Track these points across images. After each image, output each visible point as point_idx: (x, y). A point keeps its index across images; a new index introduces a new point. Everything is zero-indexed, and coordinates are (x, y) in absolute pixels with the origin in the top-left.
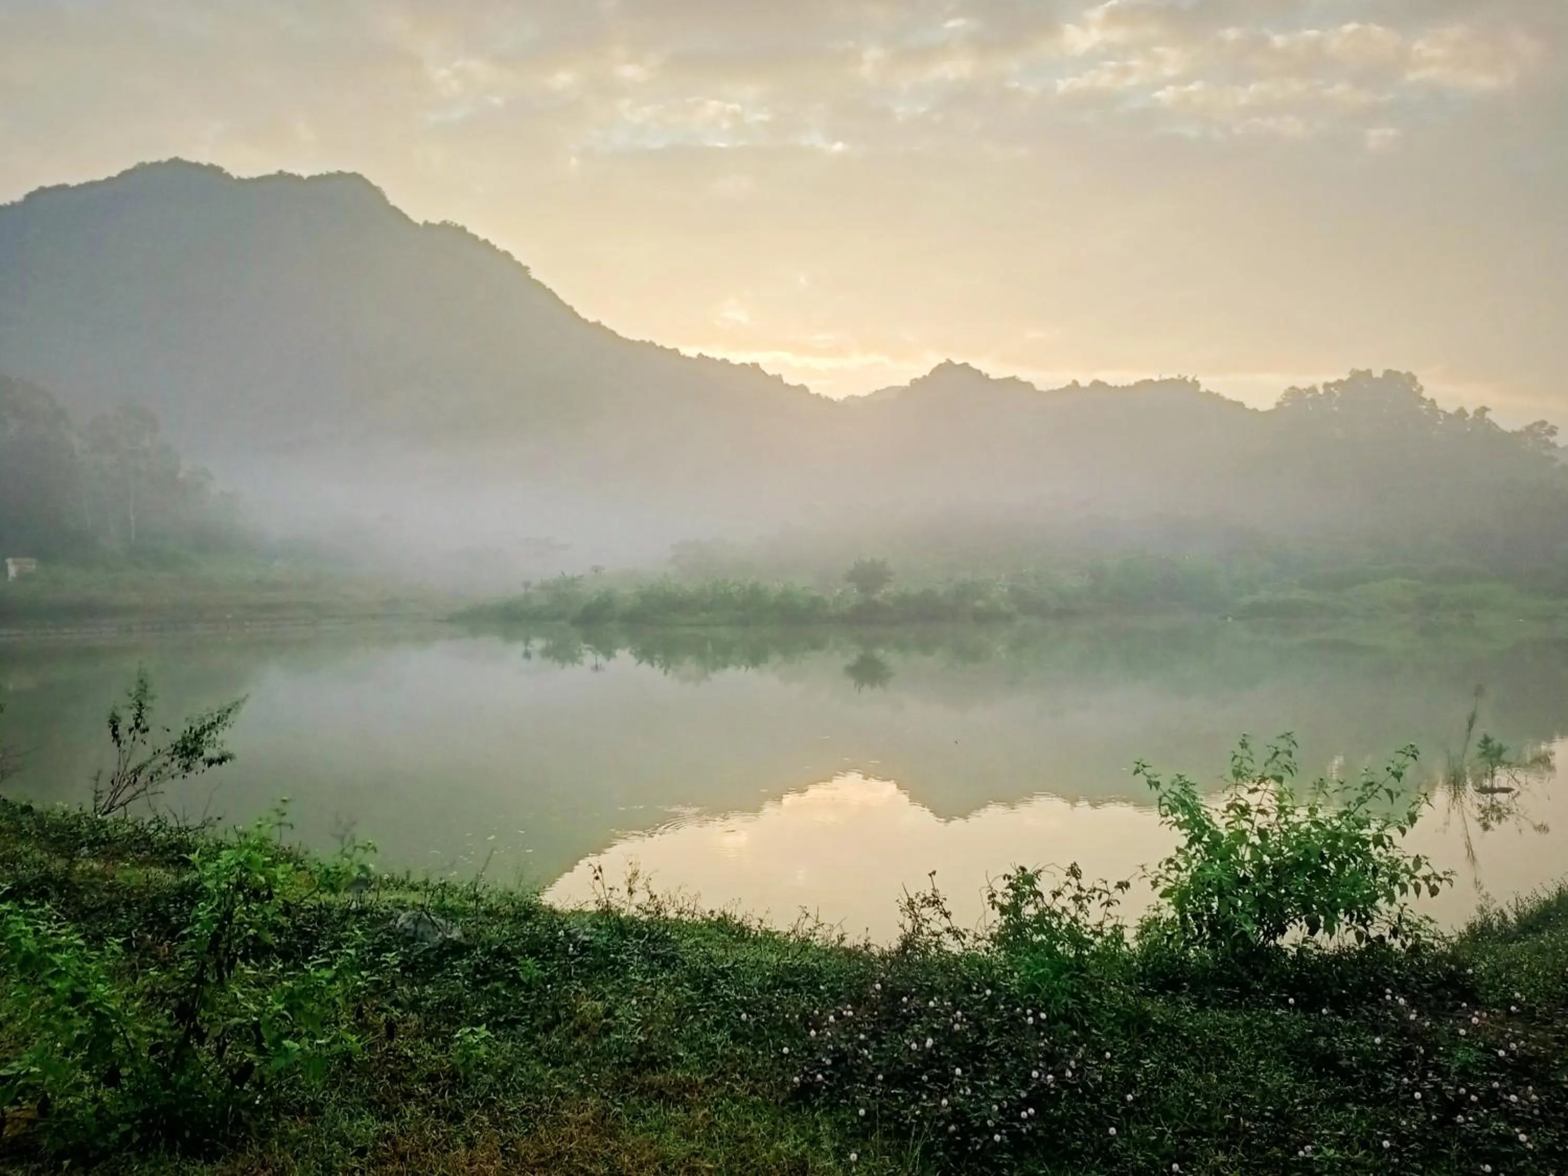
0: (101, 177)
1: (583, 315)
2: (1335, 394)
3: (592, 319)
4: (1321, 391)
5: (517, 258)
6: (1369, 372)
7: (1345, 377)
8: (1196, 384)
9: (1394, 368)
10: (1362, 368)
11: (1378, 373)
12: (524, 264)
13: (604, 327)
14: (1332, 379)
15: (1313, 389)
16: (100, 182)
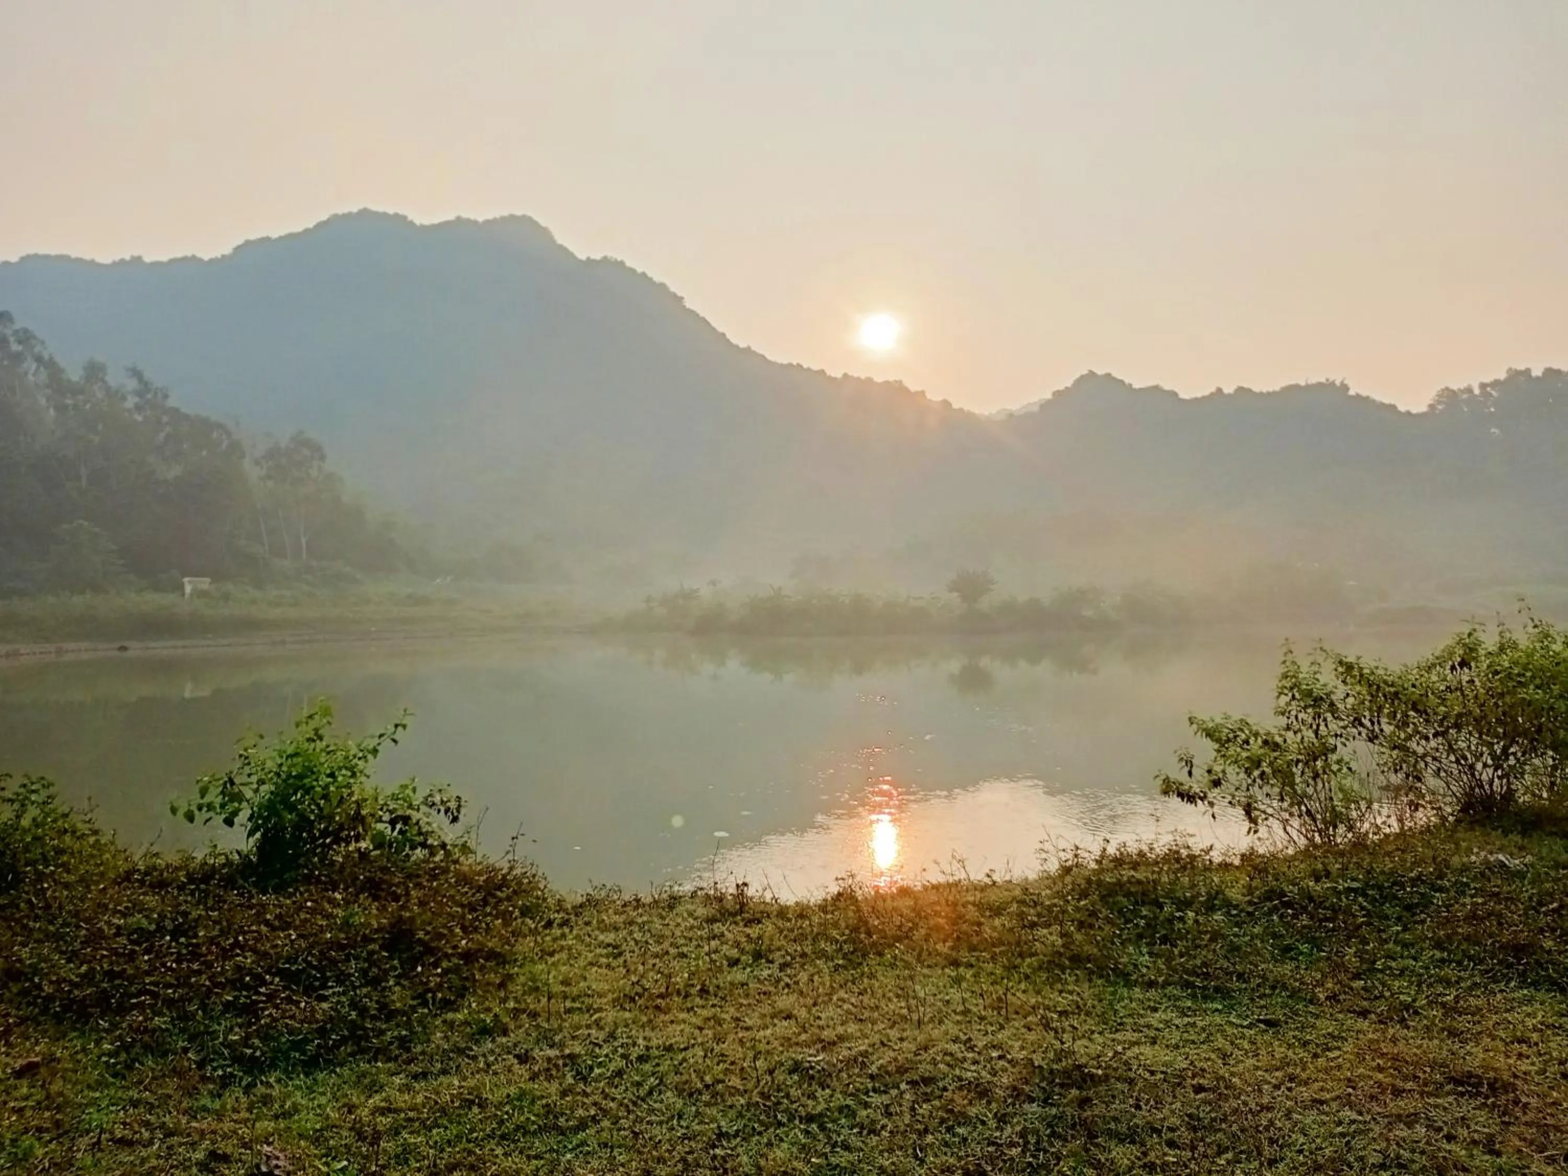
0: (299, 229)
1: (734, 341)
2: (1491, 395)
3: (742, 345)
4: (1477, 391)
5: (673, 289)
6: (1528, 371)
7: (1502, 376)
8: (1345, 388)
9: (1555, 366)
10: (1522, 367)
11: (1537, 372)
12: (679, 294)
13: (754, 352)
14: (1488, 380)
15: (1469, 390)
16: (299, 234)
